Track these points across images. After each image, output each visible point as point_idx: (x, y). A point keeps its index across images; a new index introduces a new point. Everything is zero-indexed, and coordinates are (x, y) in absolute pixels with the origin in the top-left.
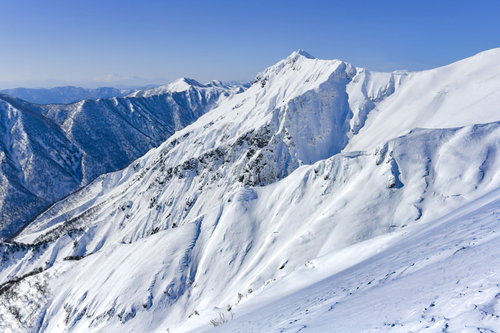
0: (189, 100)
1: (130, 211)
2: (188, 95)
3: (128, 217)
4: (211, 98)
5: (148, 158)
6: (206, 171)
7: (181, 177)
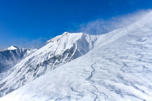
0: (17, 52)
1: (25, 80)
2: (16, 50)
3: (25, 81)
4: (24, 51)
5: (17, 67)
6: (51, 63)
7: (43, 66)
